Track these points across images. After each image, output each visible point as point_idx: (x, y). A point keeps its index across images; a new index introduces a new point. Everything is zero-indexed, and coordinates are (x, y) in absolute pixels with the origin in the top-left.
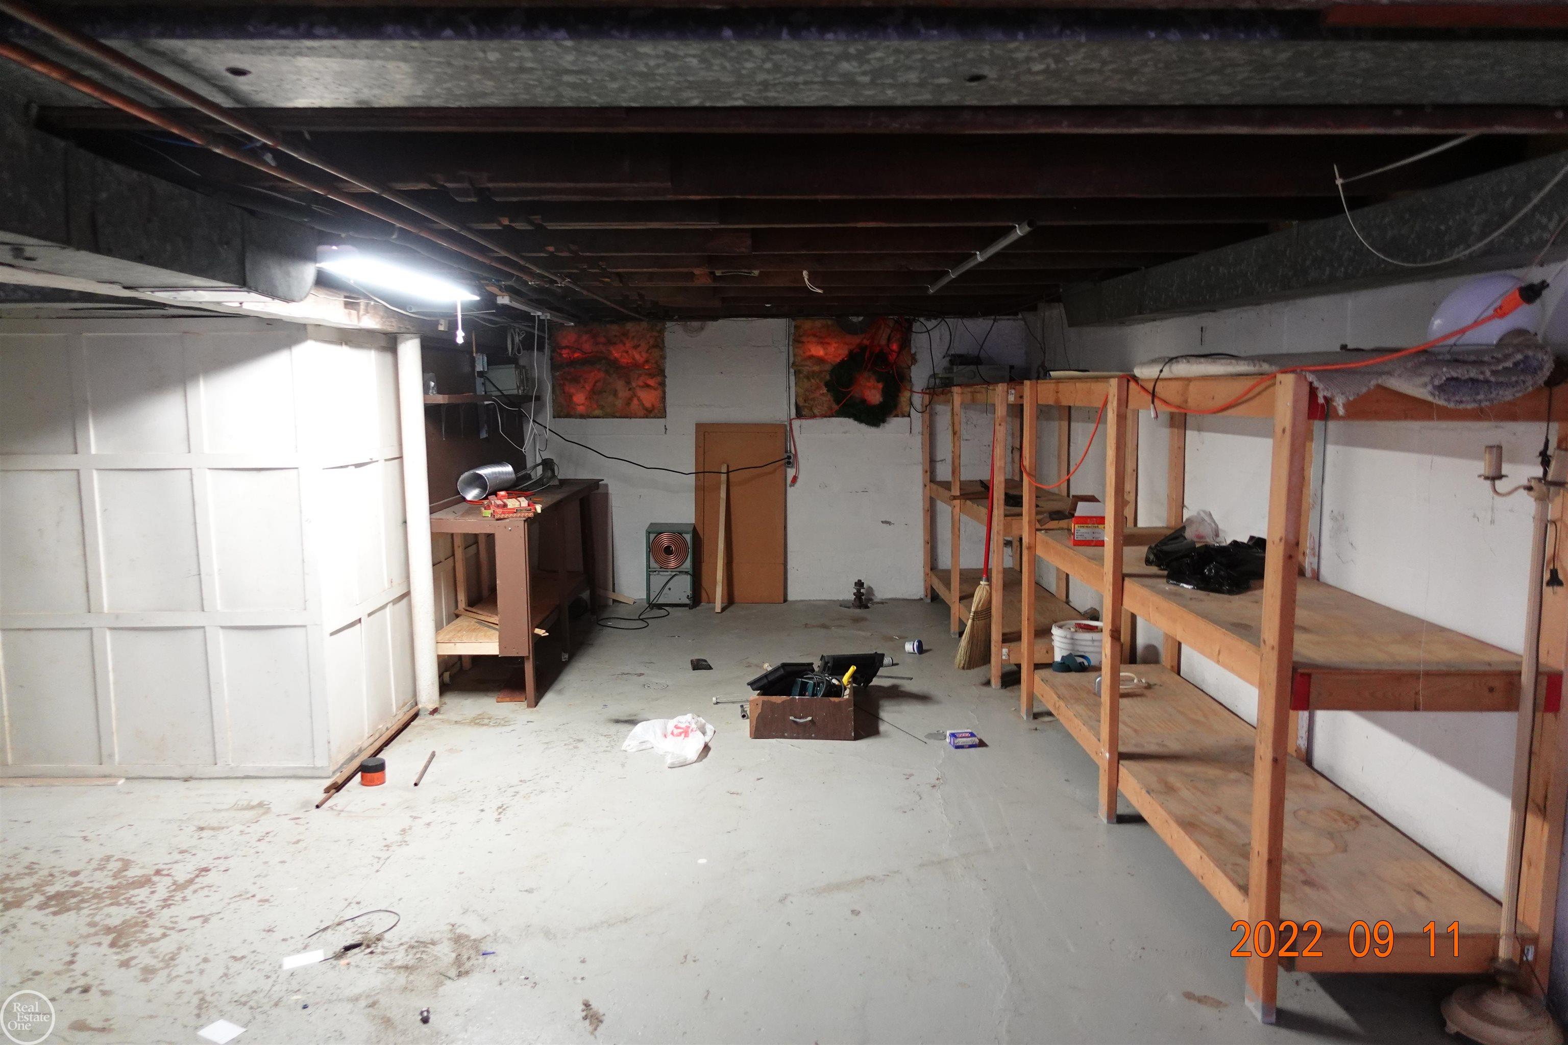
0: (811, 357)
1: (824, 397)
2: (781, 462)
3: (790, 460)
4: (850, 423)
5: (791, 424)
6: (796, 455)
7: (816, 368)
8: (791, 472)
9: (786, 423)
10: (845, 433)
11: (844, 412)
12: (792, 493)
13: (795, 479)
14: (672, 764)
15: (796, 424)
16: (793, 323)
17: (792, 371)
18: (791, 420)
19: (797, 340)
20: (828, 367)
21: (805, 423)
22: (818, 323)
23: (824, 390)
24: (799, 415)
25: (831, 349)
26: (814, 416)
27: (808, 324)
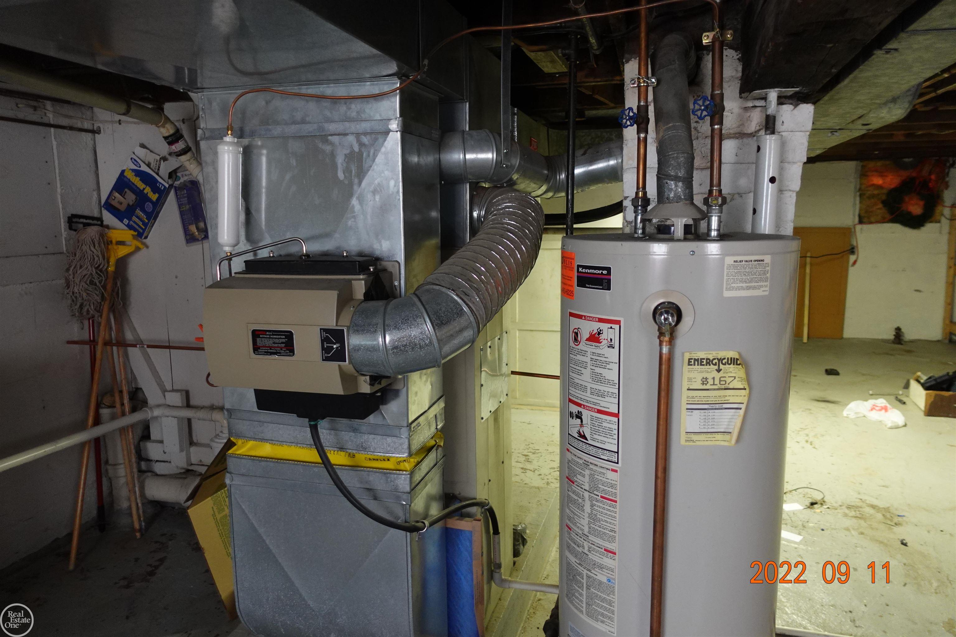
0: (873, 185)
1: (879, 210)
2: (847, 252)
3: (852, 250)
4: (897, 227)
5: (854, 228)
6: (857, 247)
7: (876, 192)
8: (852, 258)
9: (852, 227)
10: (893, 233)
11: (894, 220)
12: (852, 271)
13: (855, 262)
14: (891, 426)
15: (858, 227)
16: (861, 164)
17: (858, 194)
18: (855, 225)
19: (863, 174)
20: (885, 191)
21: (865, 227)
22: (879, 164)
23: (880, 206)
24: (861, 222)
25: (888, 179)
26: (871, 223)
27: (871, 164)
